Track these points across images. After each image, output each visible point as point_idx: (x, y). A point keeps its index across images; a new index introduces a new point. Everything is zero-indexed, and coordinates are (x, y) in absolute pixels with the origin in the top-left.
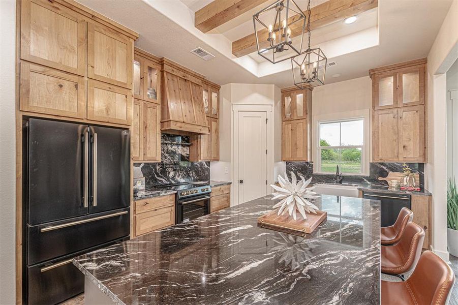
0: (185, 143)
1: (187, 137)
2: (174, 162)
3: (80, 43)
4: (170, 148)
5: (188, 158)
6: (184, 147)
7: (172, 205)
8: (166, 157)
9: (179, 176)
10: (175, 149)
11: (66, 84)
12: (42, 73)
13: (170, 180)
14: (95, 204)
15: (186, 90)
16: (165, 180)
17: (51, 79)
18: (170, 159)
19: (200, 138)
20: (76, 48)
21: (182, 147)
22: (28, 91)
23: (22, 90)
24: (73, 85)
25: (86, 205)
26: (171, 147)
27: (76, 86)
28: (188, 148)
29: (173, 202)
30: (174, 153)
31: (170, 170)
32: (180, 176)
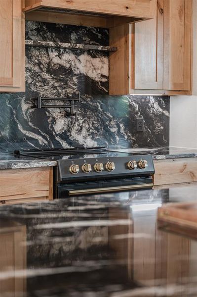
0: (94, 47)
1: (101, 30)
2: (67, 95)
4: (56, 60)
5: (106, 85)
6: (94, 57)
7: (46, 194)
8: (44, 81)
9: (80, 131)
10: (69, 61)
13: (58, 139)
16: (44, 137)
18: (54, 88)
19: (133, 32)
21: (89, 58)
26: (59, 55)
28: (106, 60)
29: (47, 188)
30: (69, 72)
31: (56, 113)
32: (84, 130)
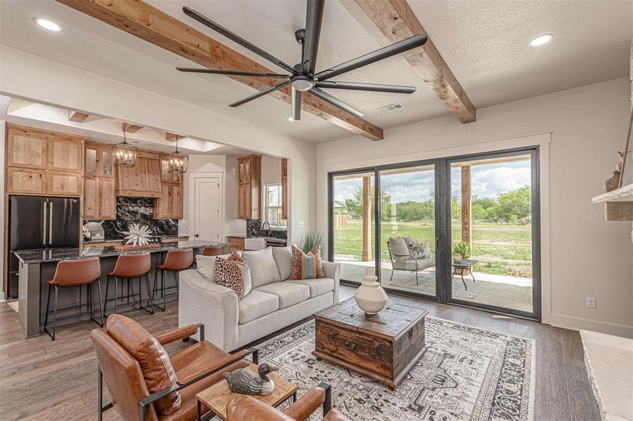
3: (43, 152)
4: (131, 209)
5: (151, 216)
6: (146, 208)
10: (137, 209)
11: (34, 175)
12: (20, 171)
14: (51, 243)
15: (140, 165)
17: (25, 173)
18: (130, 218)
20: (41, 154)
22: (12, 182)
23: (8, 180)
24: (38, 175)
25: (44, 243)
26: (133, 208)
27: (41, 176)
30: (135, 212)
